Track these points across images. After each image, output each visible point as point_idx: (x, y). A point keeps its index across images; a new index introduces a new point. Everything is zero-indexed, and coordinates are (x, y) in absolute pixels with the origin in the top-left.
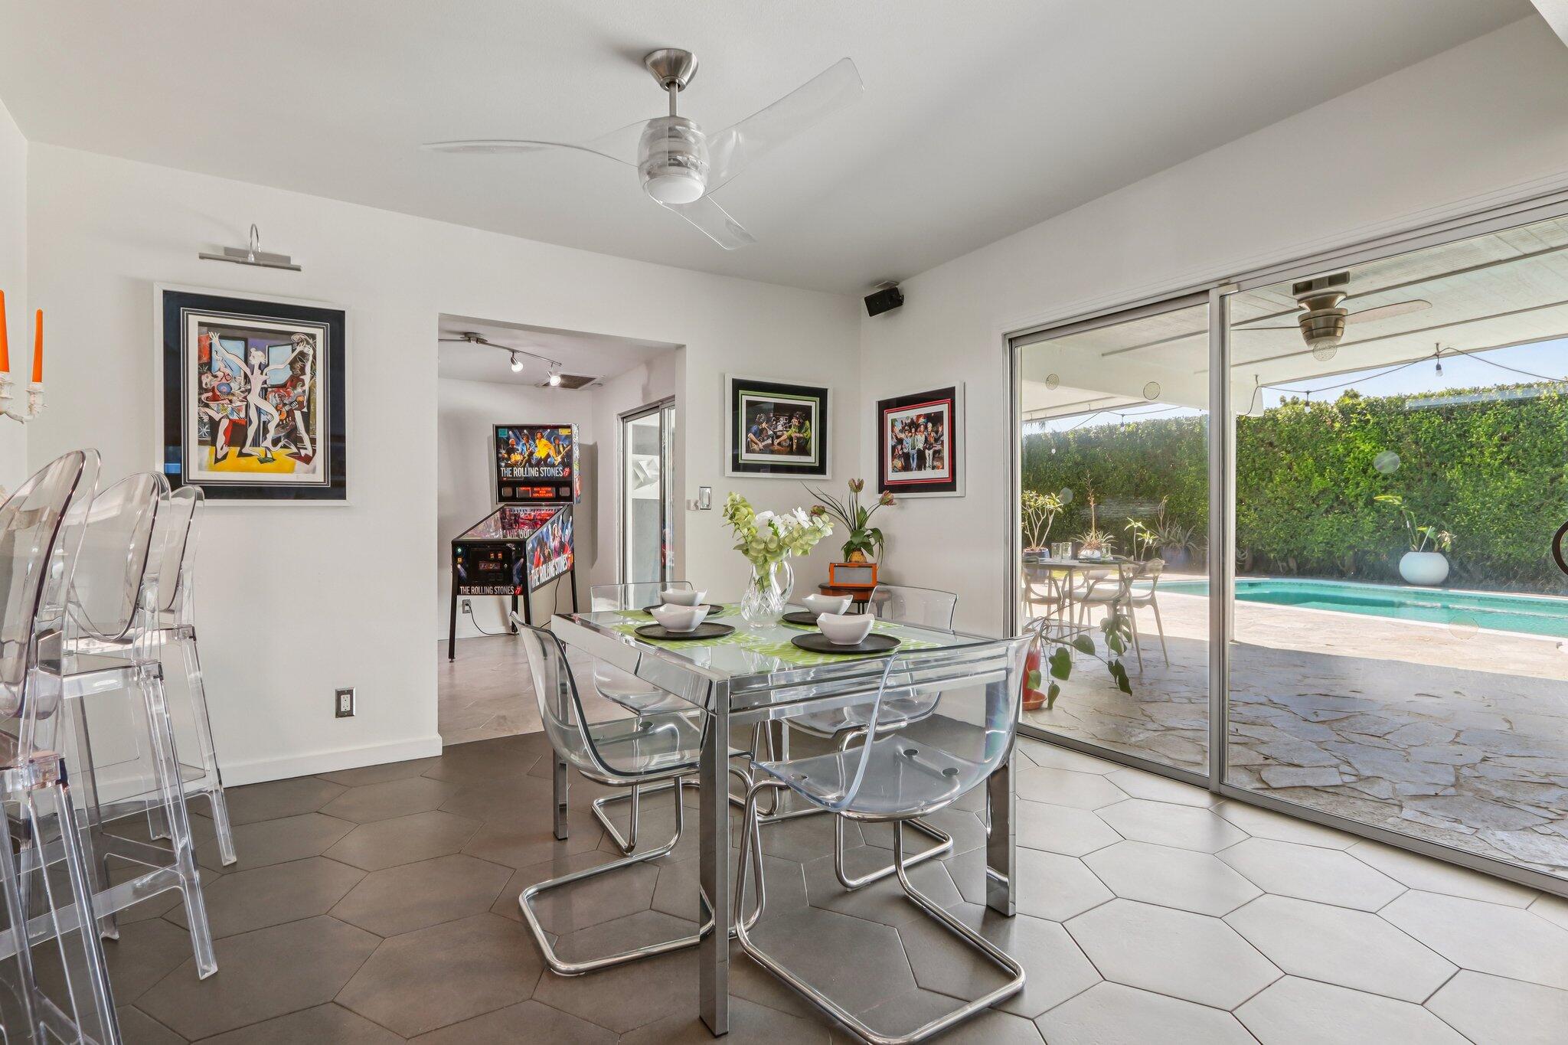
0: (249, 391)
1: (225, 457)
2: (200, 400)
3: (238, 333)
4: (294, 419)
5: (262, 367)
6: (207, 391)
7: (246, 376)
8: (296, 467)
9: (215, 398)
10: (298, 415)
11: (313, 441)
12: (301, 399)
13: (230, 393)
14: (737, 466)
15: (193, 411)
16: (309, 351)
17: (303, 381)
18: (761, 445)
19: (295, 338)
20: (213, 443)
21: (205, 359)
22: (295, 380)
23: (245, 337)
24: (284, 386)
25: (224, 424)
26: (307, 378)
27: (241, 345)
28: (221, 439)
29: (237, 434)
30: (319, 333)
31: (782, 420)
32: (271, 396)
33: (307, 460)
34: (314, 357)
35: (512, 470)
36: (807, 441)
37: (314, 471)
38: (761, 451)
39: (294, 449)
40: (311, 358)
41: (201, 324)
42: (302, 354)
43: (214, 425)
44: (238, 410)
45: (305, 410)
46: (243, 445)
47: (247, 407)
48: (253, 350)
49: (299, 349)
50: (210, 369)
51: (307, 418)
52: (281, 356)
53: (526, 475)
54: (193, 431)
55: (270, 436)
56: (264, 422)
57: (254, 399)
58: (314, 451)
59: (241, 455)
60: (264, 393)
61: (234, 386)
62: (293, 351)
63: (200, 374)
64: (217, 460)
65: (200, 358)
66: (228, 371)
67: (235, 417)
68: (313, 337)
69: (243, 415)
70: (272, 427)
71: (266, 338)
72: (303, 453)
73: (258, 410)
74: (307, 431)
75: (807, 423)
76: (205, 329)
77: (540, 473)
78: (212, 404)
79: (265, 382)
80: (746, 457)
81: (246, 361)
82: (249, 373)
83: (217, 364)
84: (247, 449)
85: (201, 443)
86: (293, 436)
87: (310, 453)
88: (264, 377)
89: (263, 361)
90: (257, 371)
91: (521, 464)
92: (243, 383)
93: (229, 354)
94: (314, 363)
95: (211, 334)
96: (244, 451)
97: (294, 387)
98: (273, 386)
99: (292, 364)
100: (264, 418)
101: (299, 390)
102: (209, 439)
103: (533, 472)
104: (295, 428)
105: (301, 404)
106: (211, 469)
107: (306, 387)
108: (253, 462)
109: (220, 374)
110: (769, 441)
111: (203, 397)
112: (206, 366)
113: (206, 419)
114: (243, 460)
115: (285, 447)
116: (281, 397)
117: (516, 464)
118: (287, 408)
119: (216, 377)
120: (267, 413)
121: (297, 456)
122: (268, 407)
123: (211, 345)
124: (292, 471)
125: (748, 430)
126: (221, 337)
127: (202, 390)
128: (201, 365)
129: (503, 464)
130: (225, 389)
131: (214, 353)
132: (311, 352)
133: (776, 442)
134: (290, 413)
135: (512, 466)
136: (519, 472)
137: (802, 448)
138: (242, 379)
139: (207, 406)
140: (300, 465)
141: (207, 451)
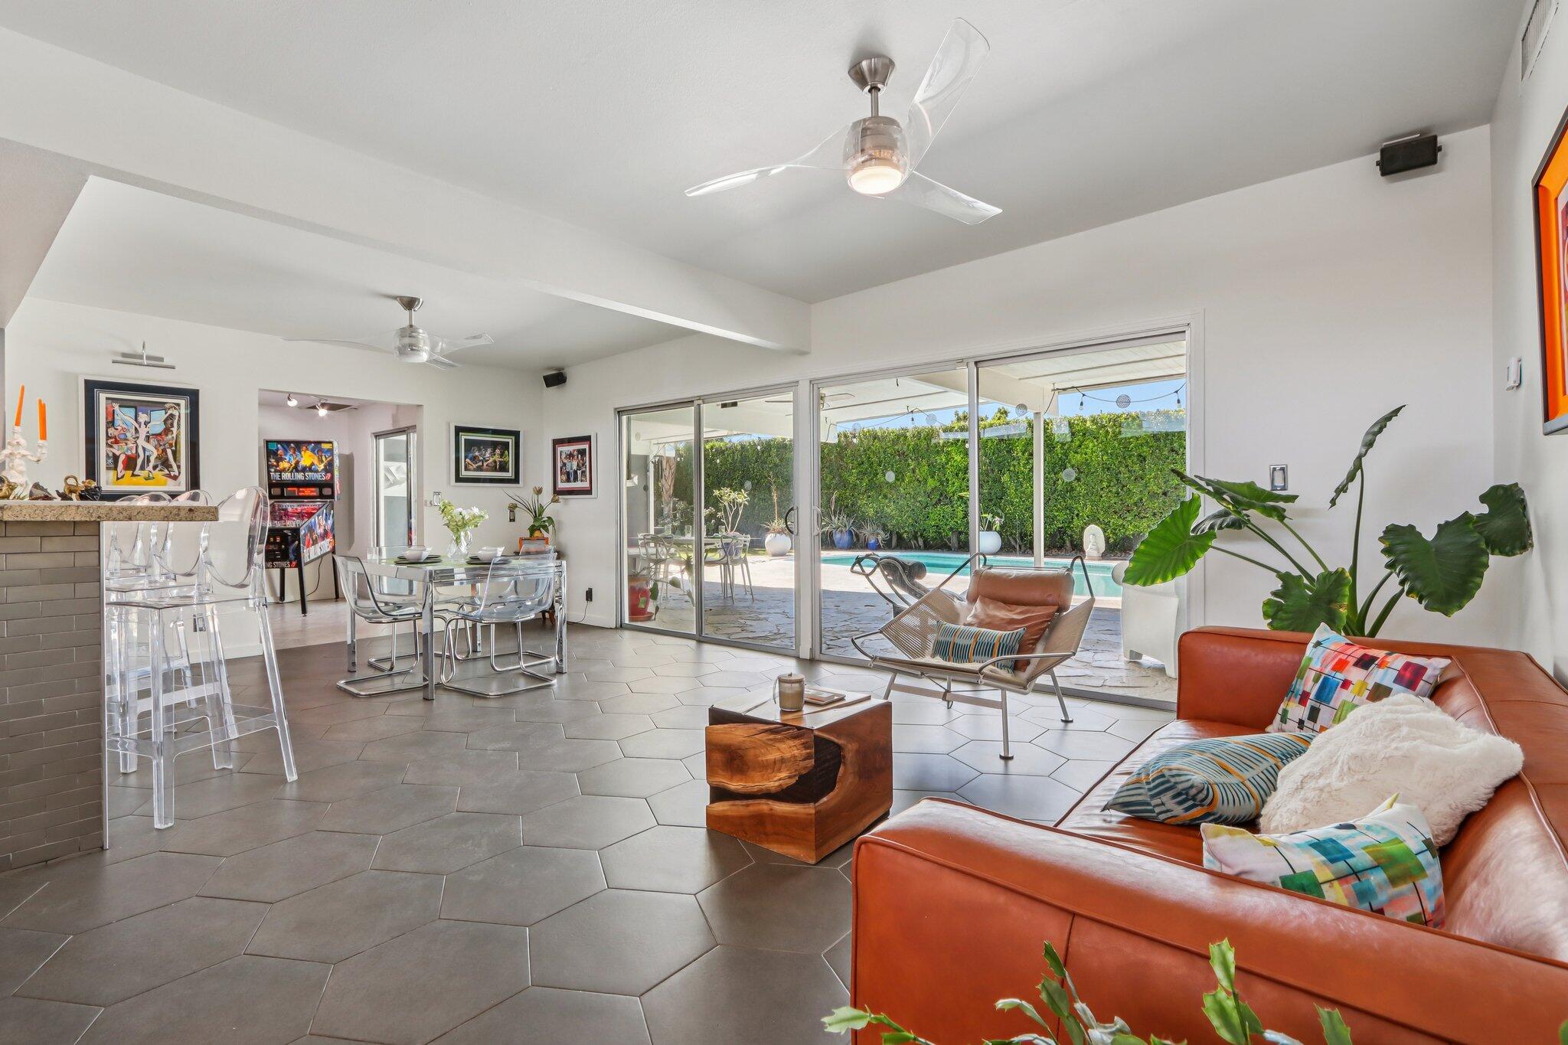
0: (138, 438)
1: (123, 477)
2: (107, 444)
3: (132, 404)
4: (166, 454)
5: (146, 424)
6: (111, 438)
7: (136, 429)
8: (168, 483)
9: (116, 442)
10: (169, 452)
11: (179, 467)
12: (171, 442)
13: (126, 439)
14: (459, 479)
15: (103, 450)
16: (176, 413)
17: (172, 431)
18: (475, 466)
19: (167, 406)
20: (116, 468)
21: (110, 419)
22: (167, 431)
23: (136, 406)
24: (160, 434)
25: (122, 458)
26: (175, 429)
27: (133, 411)
28: (120, 466)
29: (131, 463)
30: (182, 403)
31: (489, 451)
32: (151, 440)
33: (175, 478)
34: (179, 417)
35: (280, 475)
36: (507, 463)
37: (179, 485)
38: (475, 470)
40: (177, 418)
41: (107, 399)
42: (172, 416)
43: (116, 458)
44: (131, 449)
45: (174, 448)
46: (134, 469)
47: (137, 447)
48: (140, 413)
49: (170, 412)
50: (113, 425)
51: (174, 453)
52: (159, 416)
53: (293, 479)
54: (103, 462)
55: (151, 464)
56: (148, 456)
57: (141, 442)
58: (179, 473)
59: (133, 475)
60: (148, 439)
61: (129, 434)
62: (166, 413)
63: (107, 428)
64: (118, 479)
65: (107, 418)
66: (124, 426)
67: (129, 453)
68: (178, 405)
69: (134, 452)
70: (152, 459)
71: (151, 406)
72: (172, 473)
73: (144, 449)
74: (175, 460)
75: (506, 452)
76: (110, 401)
77: (305, 477)
78: (115, 446)
79: (148, 432)
80: (464, 473)
81: (136, 420)
82: (137, 426)
83: (118, 422)
84: (137, 472)
86: (166, 464)
87: (177, 474)
88: (147, 429)
89: (147, 420)
90: (143, 425)
91: (288, 470)
92: (134, 433)
93: (124, 416)
94: (179, 420)
95: (114, 404)
96: (135, 473)
97: (167, 435)
98: (153, 435)
99: (165, 421)
100: (147, 454)
101: (170, 437)
102: (112, 466)
103: (300, 476)
104: (167, 459)
105: (171, 445)
106: (114, 484)
107: (174, 435)
108: (141, 479)
109: (120, 428)
110: (480, 464)
111: (109, 441)
112: (111, 423)
113: (111, 455)
114: (134, 479)
115: (161, 470)
116: (158, 441)
117: (284, 470)
118: (162, 447)
119: (117, 429)
120: (149, 451)
121: (169, 476)
122: (150, 447)
123: (114, 410)
124: (165, 484)
125: (466, 457)
126: (120, 406)
127: (108, 437)
128: (107, 423)
129: (273, 470)
130: (122, 437)
131: (116, 415)
133: (485, 464)
134: (164, 451)
135: (281, 471)
136: (286, 476)
137: (503, 468)
138: (133, 431)
139: (111, 447)
140: (170, 481)
141: (112, 473)
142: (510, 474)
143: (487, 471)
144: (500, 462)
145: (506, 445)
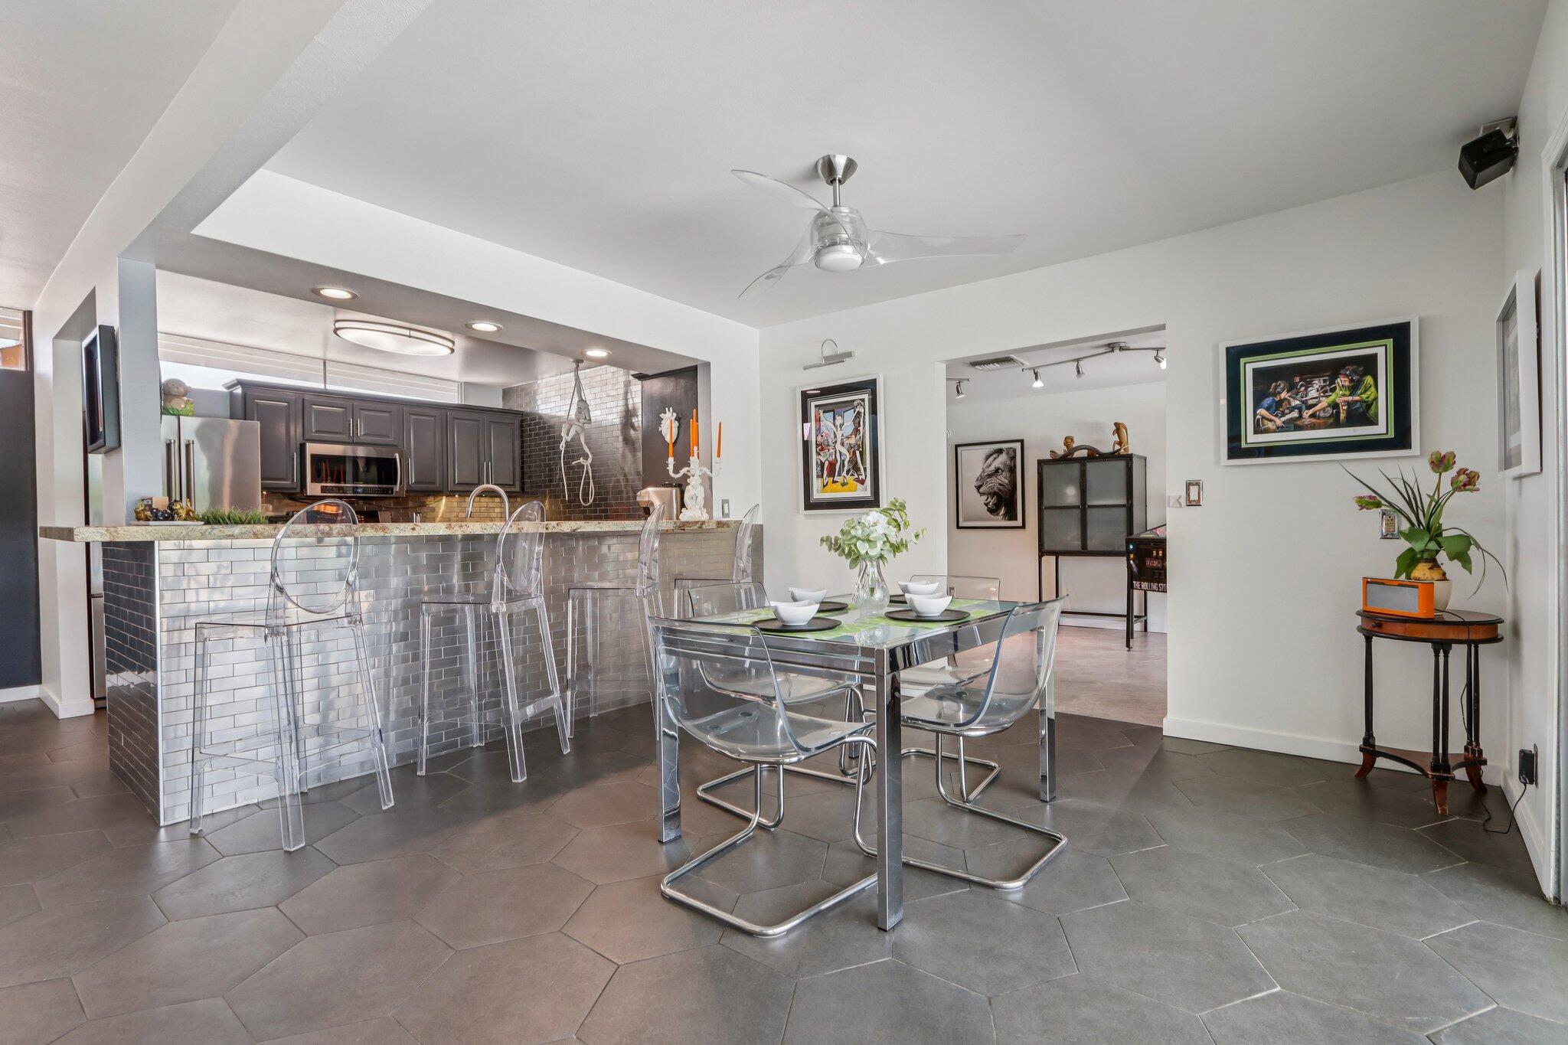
0: (836, 442)
1: (827, 484)
2: (816, 452)
3: (831, 408)
4: (856, 456)
5: (841, 425)
7: (834, 433)
8: (858, 489)
9: (822, 449)
10: (858, 453)
11: (865, 469)
12: (859, 443)
13: (828, 445)
14: (1238, 453)
15: (814, 458)
16: (861, 410)
17: (859, 430)
18: (1279, 422)
19: (855, 403)
20: (822, 477)
22: (856, 431)
24: (851, 436)
25: (826, 464)
26: (861, 428)
27: (831, 414)
28: (825, 473)
29: (832, 470)
30: (866, 397)
31: (1317, 383)
32: (845, 443)
33: (862, 482)
34: (864, 414)
36: (1369, 405)
38: (1280, 429)
39: (856, 476)
40: (862, 416)
41: (816, 406)
42: (859, 413)
43: (822, 464)
44: (831, 455)
45: (861, 449)
46: (834, 476)
47: (836, 452)
48: (837, 416)
49: (857, 410)
50: (820, 433)
51: (862, 454)
52: (850, 415)
54: (814, 470)
55: (845, 469)
56: (843, 461)
57: (838, 447)
58: (865, 475)
59: (833, 482)
60: (843, 442)
61: (830, 440)
62: (855, 412)
63: (817, 435)
64: (824, 486)
66: (827, 431)
67: (831, 459)
68: (863, 400)
69: (834, 457)
70: (846, 463)
72: (861, 477)
73: (840, 452)
74: (862, 463)
75: (1369, 379)
78: (822, 453)
79: (843, 435)
80: (1254, 440)
81: (834, 424)
82: (835, 431)
83: (823, 429)
84: (836, 479)
85: (818, 477)
86: (856, 468)
87: (864, 477)
88: (842, 432)
89: (842, 422)
90: (839, 429)
92: (833, 438)
93: (827, 421)
94: (864, 418)
97: (856, 436)
98: (846, 437)
99: (855, 421)
100: (842, 458)
101: (858, 437)
102: (820, 474)
104: (857, 462)
105: (859, 445)
106: (822, 492)
107: (861, 435)
108: (838, 486)
109: (824, 434)
110: (1295, 414)
111: (818, 450)
112: (819, 429)
113: (819, 462)
114: (835, 485)
115: (852, 475)
116: (850, 443)
118: (853, 450)
120: (844, 455)
121: (858, 480)
122: (844, 451)
123: (820, 418)
124: (856, 490)
125: (1256, 406)
126: (824, 412)
127: (817, 446)
130: (826, 443)
131: (821, 423)
132: (863, 411)
133: (1306, 414)
134: (854, 453)
137: (1362, 415)
138: (832, 436)
139: (819, 454)
140: (859, 486)
141: (820, 480)
142: (1382, 428)
143: (1313, 427)
144: (1349, 404)
145: (1368, 364)
